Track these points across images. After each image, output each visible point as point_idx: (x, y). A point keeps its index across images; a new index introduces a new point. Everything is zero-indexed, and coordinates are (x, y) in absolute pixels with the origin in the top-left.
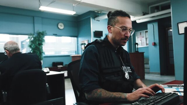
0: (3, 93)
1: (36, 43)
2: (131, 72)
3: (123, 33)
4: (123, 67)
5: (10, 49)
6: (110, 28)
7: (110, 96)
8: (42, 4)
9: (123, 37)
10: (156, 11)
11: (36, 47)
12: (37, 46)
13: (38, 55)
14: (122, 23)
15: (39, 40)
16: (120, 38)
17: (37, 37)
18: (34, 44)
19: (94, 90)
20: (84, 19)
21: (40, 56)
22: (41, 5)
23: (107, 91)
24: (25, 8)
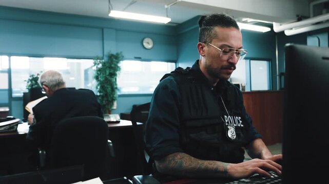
0: (40, 152)
1: (106, 72)
2: (242, 126)
3: (225, 57)
4: (226, 116)
5: (49, 83)
6: (202, 48)
7: (198, 166)
8: (113, 7)
9: (225, 63)
10: (324, 11)
11: (106, 79)
12: (108, 77)
13: (108, 91)
14: (224, 39)
15: (110, 68)
16: (220, 66)
17: (108, 62)
18: (103, 74)
19: (171, 155)
20: (187, 30)
21: (112, 94)
22: (112, 9)
23: (193, 158)
24: (89, 14)
